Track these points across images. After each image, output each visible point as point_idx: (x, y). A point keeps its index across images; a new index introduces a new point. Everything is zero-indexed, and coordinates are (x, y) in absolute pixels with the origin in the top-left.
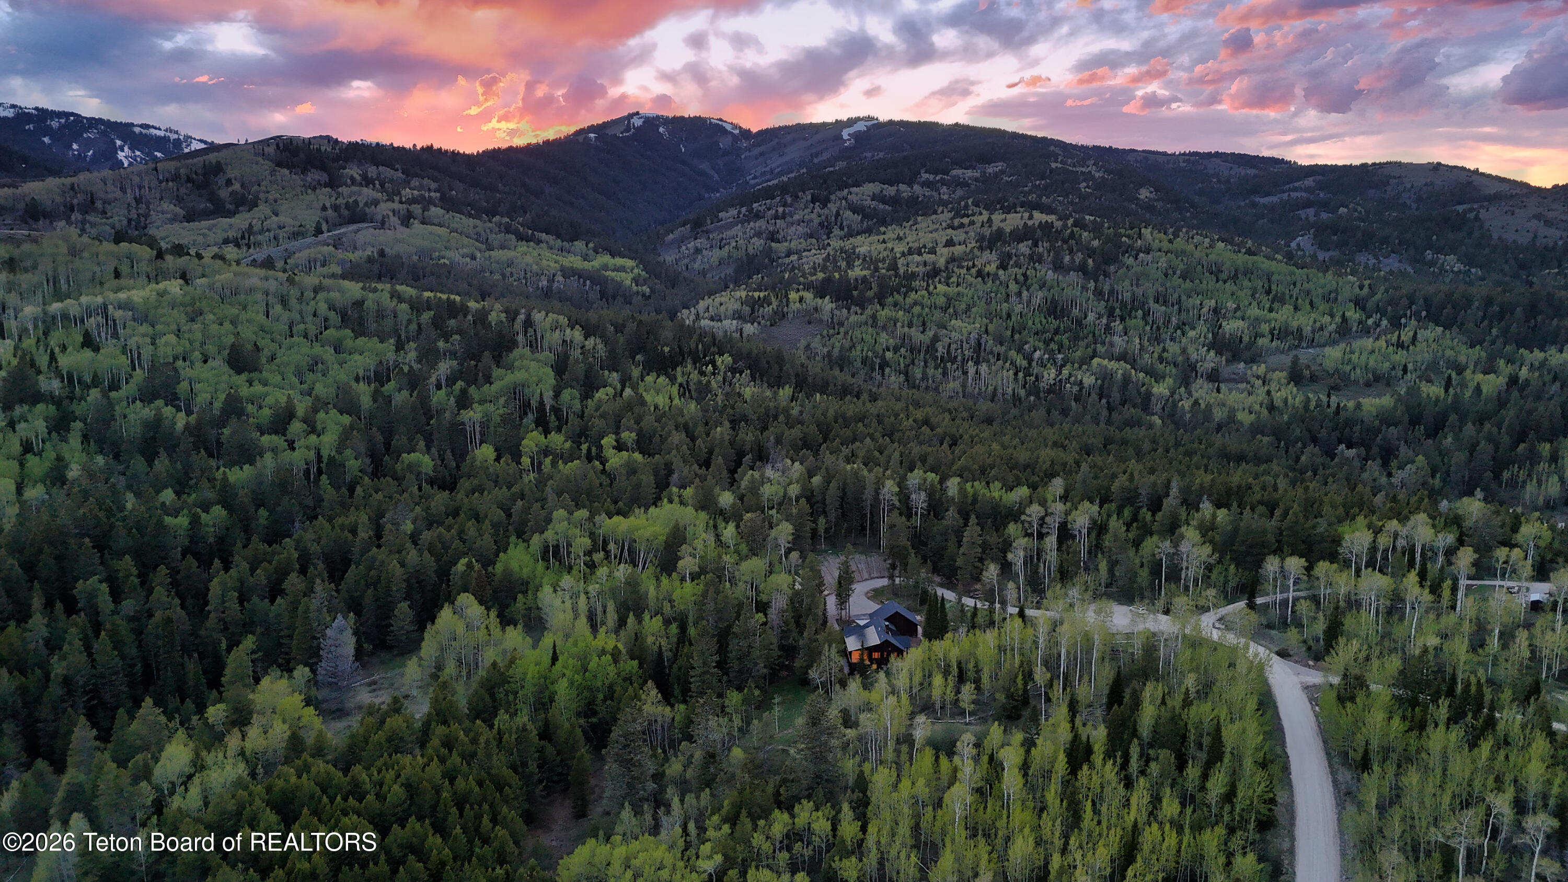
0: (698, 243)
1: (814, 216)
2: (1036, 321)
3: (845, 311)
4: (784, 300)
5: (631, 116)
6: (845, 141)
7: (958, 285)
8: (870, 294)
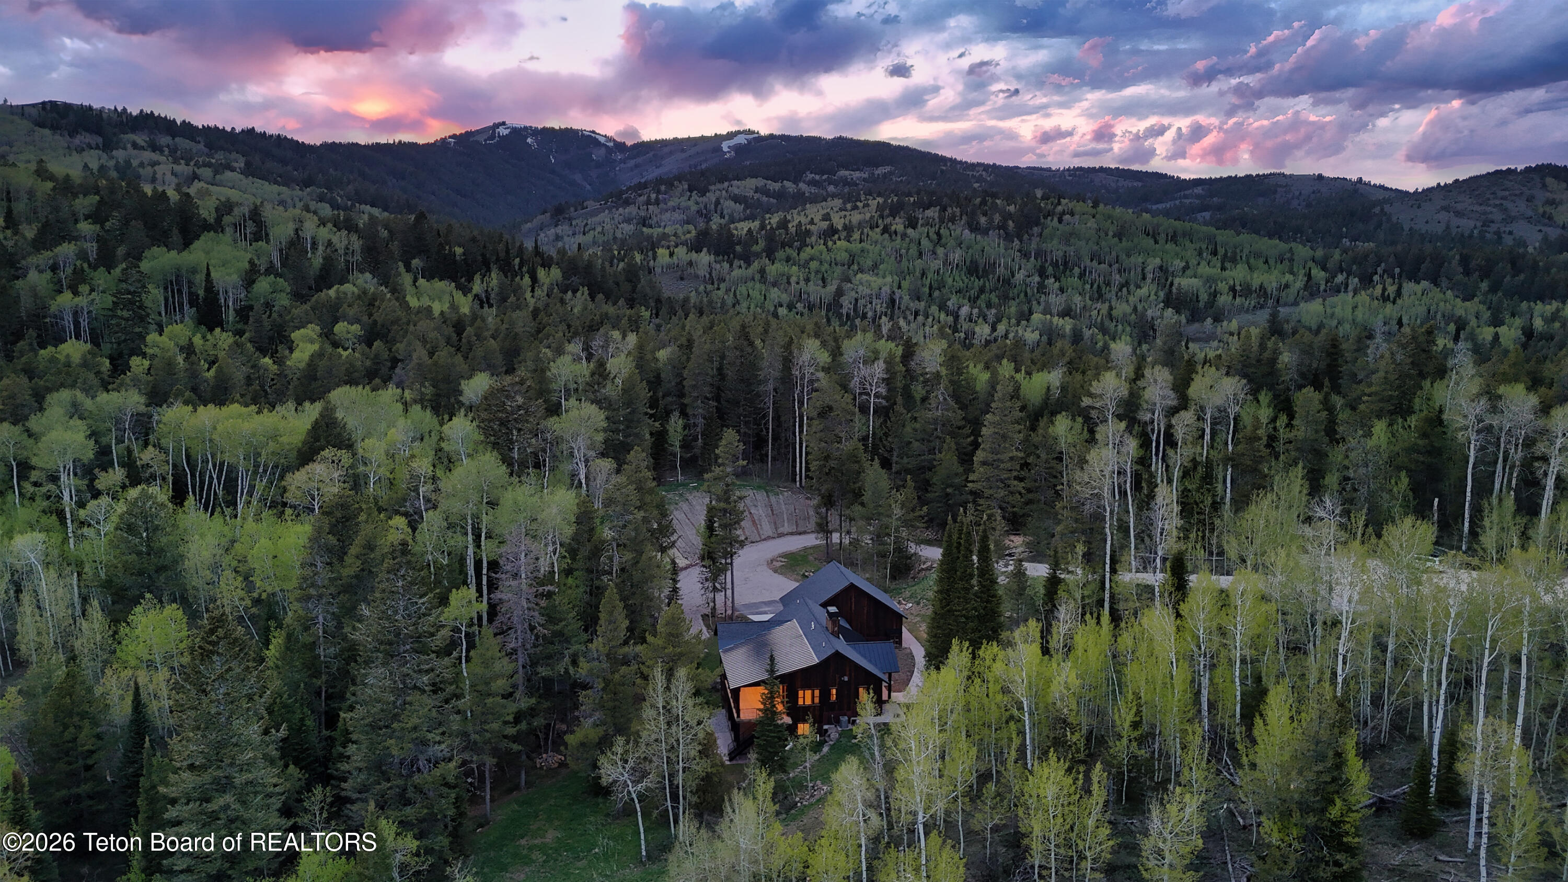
0: (559, 230)
1: (691, 203)
2: (957, 279)
3: (726, 265)
4: (650, 254)
5: (497, 126)
6: (725, 153)
7: (861, 241)
8: (756, 248)
